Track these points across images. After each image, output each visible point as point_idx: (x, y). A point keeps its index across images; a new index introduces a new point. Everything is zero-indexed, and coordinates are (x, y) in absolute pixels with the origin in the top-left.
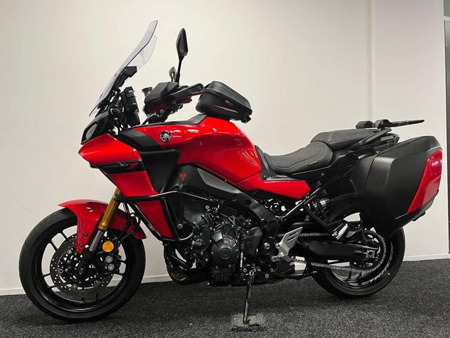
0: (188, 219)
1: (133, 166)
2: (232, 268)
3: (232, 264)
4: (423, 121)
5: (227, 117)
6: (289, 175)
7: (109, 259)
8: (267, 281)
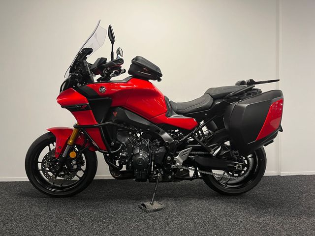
0: (119, 140)
1: (84, 107)
2: (146, 171)
3: (146, 168)
4: (279, 80)
5: (147, 79)
6: (185, 114)
7: (74, 162)
8: (170, 181)
